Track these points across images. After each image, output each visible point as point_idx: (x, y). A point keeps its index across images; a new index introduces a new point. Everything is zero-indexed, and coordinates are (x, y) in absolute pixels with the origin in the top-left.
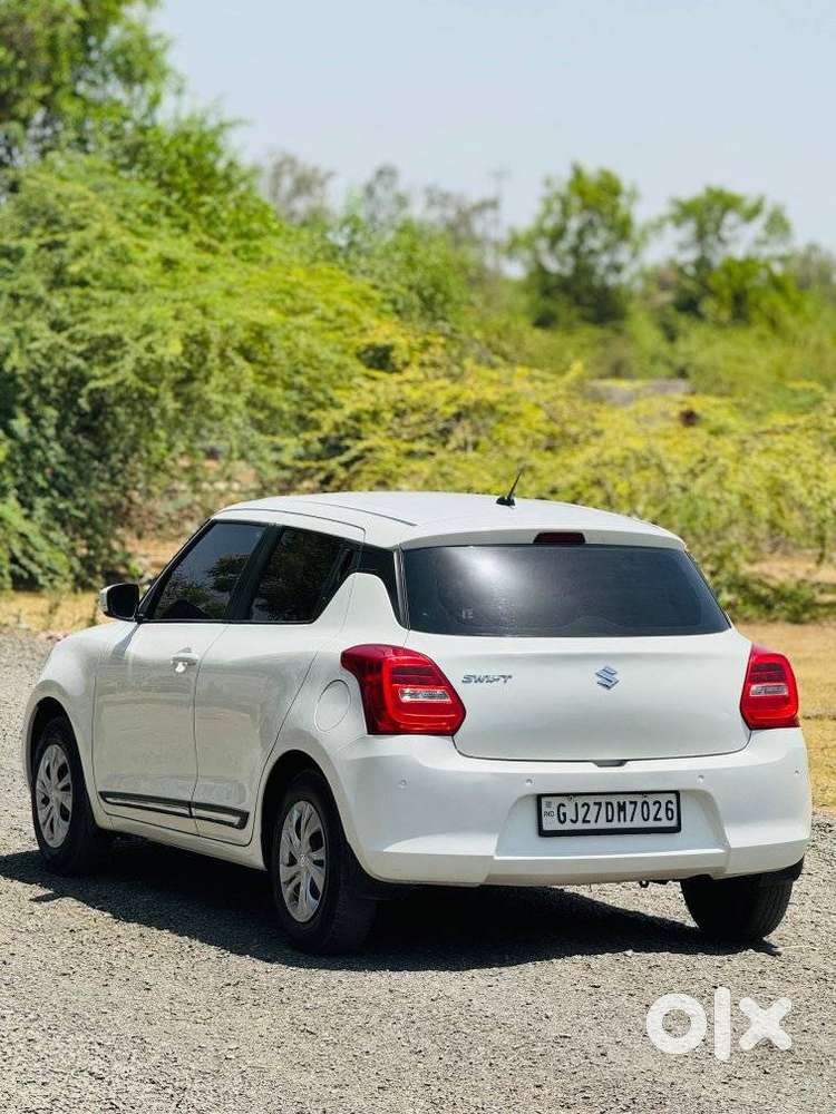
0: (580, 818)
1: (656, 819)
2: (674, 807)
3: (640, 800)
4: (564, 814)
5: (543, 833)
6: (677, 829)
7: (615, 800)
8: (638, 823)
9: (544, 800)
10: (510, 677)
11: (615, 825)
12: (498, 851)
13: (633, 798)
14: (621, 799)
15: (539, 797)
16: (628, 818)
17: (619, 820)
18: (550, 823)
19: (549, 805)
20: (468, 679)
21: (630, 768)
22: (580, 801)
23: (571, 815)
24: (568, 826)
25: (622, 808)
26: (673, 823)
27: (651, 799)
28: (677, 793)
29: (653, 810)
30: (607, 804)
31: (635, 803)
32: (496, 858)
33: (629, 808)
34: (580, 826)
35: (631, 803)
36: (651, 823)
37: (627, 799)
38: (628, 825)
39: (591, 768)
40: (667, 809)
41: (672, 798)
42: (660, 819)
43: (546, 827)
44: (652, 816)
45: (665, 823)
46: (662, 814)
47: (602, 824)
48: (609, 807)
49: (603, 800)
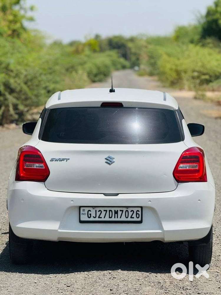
0: (98, 216)
1: (131, 217)
2: (140, 213)
3: (125, 209)
4: (90, 214)
5: (81, 222)
6: (141, 222)
7: (113, 209)
8: (123, 219)
9: (82, 209)
10: (69, 159)
11: (113, 219)
12: (60, 228)
13: (121, 209)
14: (116, 209)
15: (80, 207)
16: (119, 216)
17: (117, 217)
18: (84, 218)
19: (84, 210)
20: (52, 160)
21: (120, 197)
22: (98, 209)
23: (93, 214)
24: (92, 219)
25: (116, 212)
26: (139, 219)
27: (130, 209)
28: (142, 207)
29: (130, 214)
30: (110, 211)
31: (122, 211)
32: (59, 231)
33: (120, 213)
34: (97, 219)
35: (120, 211)
36: (129, 219)
37: (119, 209)
38: (119, 219)
39: (102, 197)
40: (137, 214)
41: (140, 209)
42: (133, 218)
43: (82, 219)
45: (135, 219)
46: (134, 215)
47: (107, 219)
48: (111, 212)
49: (108, 209)
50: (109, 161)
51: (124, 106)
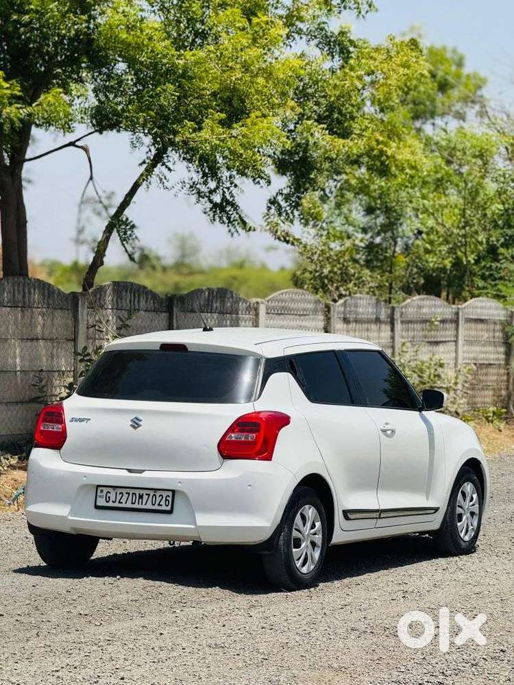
0: (118, 500)
1: (159, 505)
2: (170, 499)
3: (152, 493)
4: (109, 497)
5: (97, 507)
6: (170, 512)
7: (137, 492)
8: (149, 506)
9: (99, 489)
10: (89, 420)
11: (136, 506)
12: (71, 513)
13: (148, 492)
14: (141, 492)
15: (98, 486)
16: (144, 503)
17: (142, 504)
18: (101, 502)
19: (102, 491)
20: (72, 420)
21: (146, 474)
22: (119, 491)
23: (113, 498)
24: (110, 504)
25: (141, 497)
26: (169, 508)
27: (158, 494)
28: (173, 492)
29: (158, 499)
30: (133, 494)
31: (149, 495)
32: (70, 518)
33: (145, 497)
34: (117, 505)
35: (147, 494)
36: (156, 507)
37: (145, 492)
38: (143, 507)
39: (125, 473)
40: (166, 500)
41: (170, 494)
42: (161, 505)
43: (98, 504)
44: (157, 503)
45: (163, 508)
46: (163, 503)
47: (129, 505)
48: (134, 496)
49: (131, 491)
50: (136, 424)
51: (189, 350)
